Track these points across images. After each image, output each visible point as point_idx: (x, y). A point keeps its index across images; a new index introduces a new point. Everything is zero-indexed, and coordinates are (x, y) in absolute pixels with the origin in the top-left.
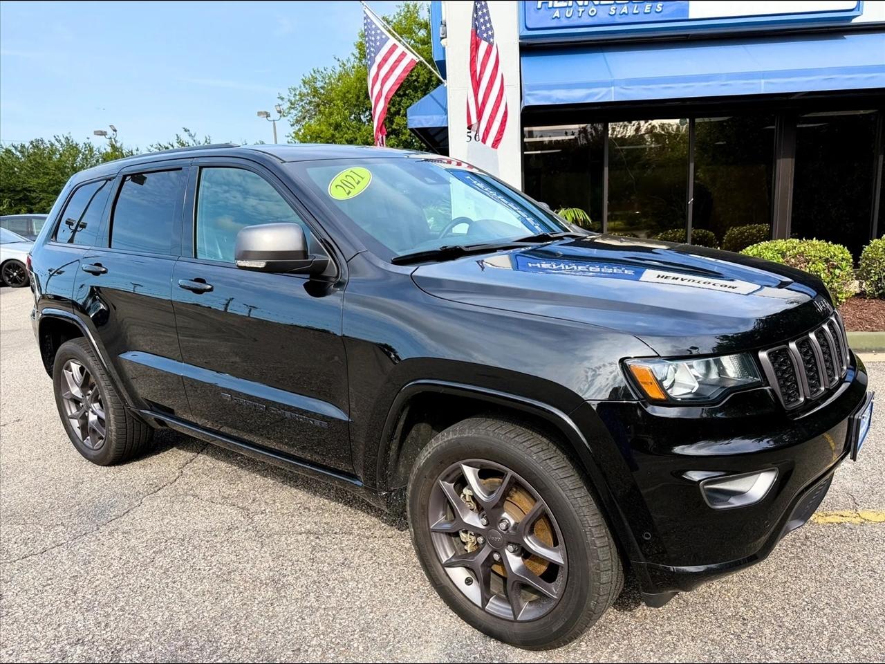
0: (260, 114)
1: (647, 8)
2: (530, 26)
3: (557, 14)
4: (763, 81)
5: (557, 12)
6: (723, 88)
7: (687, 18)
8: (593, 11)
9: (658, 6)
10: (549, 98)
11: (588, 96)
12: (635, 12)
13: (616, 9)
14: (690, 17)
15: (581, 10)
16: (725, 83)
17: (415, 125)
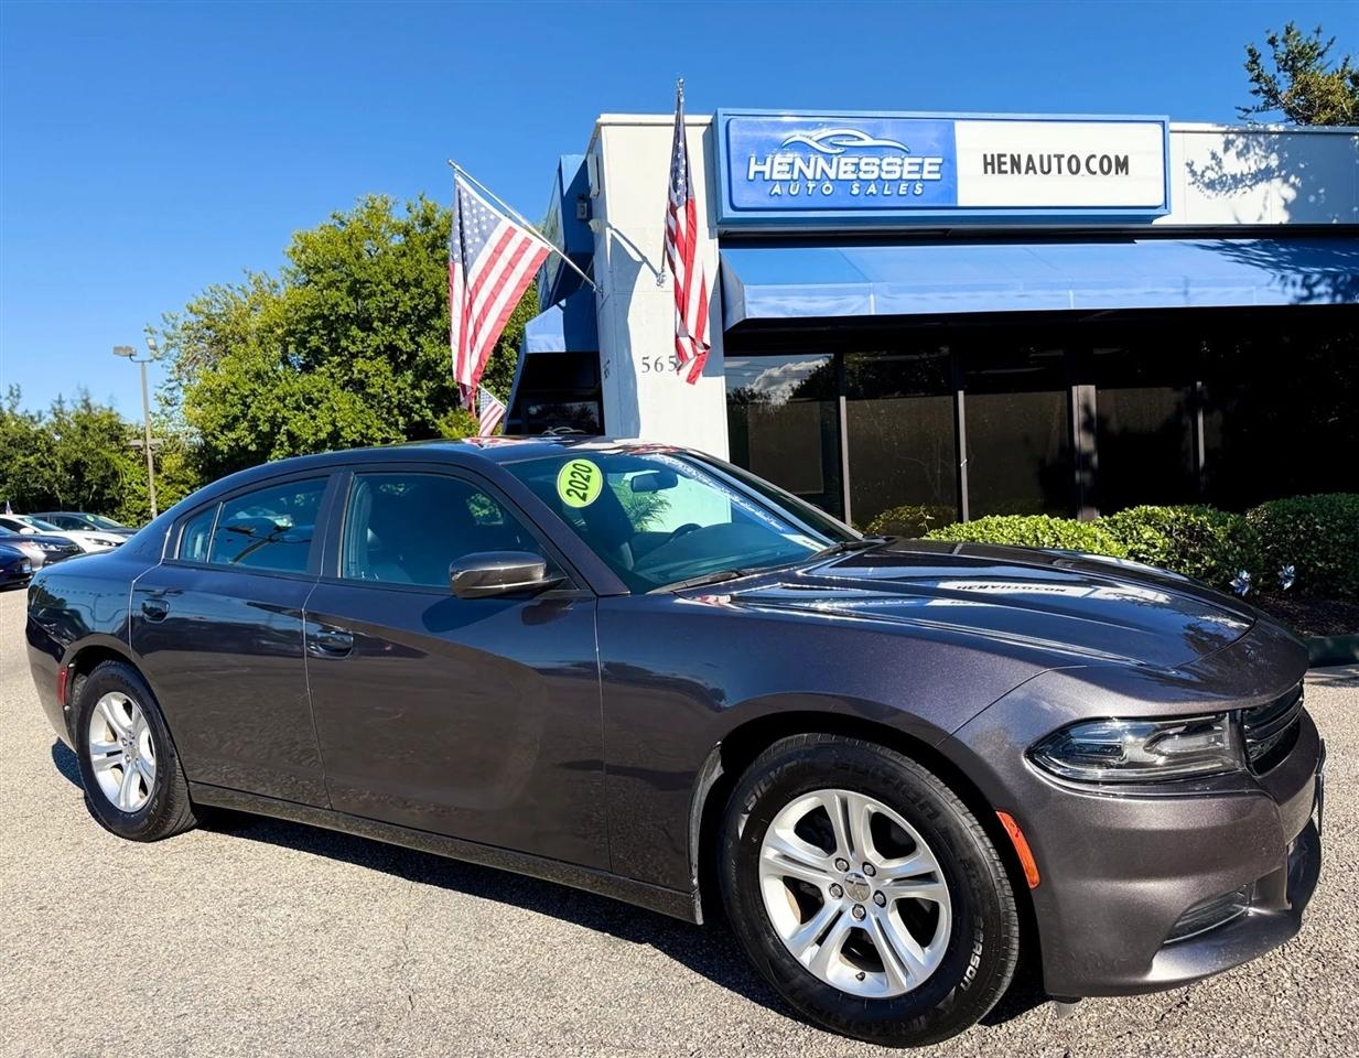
0: (117, 350)
1: (901, 188)
2: (737, 204)
3: (777, 190)
4: (1071, 293)
5: (778, 186)
6: (1025, 299)
7: (954, 205)
8: (828, 188)
9: (917, 187)
10: (782, 309)
11: (839, 307)
12: (886, 192)
13: (859, 188)
14: (960, 204)
15: (811, 185)
16: (1023, 293)
17: (540, 348)
